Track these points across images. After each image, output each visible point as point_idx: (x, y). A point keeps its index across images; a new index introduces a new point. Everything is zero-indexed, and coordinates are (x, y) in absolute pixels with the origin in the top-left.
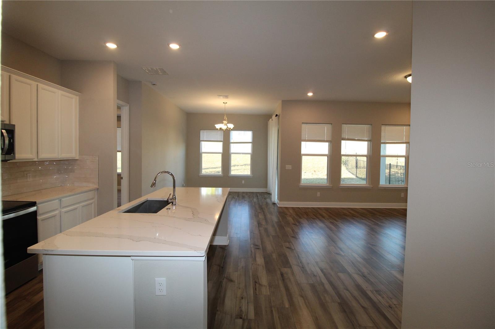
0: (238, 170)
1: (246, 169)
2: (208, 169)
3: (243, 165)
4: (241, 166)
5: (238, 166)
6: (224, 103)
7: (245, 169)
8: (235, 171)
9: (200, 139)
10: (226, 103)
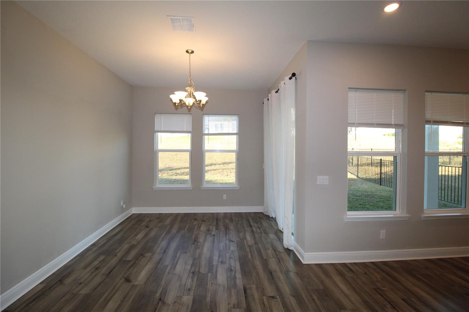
0: (215, 170)
1: (225, 169)
2: (179, 169)
3: (221, 164)
4: (219, 165)
5: (215, 164)
6: (187, 52)
7: (223, 169)
8: (212, 171)
9: (154, 128)
10: (192, 52)
